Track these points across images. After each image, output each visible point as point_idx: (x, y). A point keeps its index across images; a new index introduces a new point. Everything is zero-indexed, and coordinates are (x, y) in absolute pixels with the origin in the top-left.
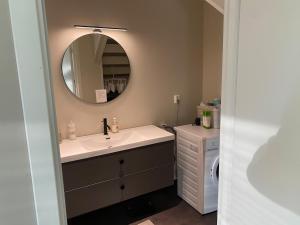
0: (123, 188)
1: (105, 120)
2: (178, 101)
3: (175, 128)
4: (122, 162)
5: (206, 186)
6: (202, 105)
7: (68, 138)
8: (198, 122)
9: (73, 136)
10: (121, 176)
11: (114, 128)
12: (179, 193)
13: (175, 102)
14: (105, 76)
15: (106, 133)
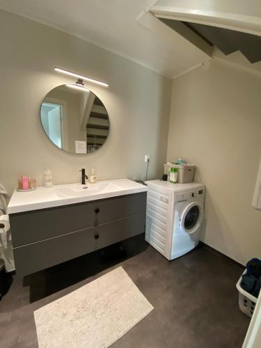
0: (97, 237)
1: (83, 171)
2: (148, 160)
3: (146, 182)
4: (97, 211)
5: (174, 235)
6: (168, 163)
7: (44, 185)
8: (165, 178)
9: (50, 184)
10: (96, 225)
11: (91, 178)
12: (147, 239)
13: (146, 160)
14: (88, 144)
15: (83, 183)
